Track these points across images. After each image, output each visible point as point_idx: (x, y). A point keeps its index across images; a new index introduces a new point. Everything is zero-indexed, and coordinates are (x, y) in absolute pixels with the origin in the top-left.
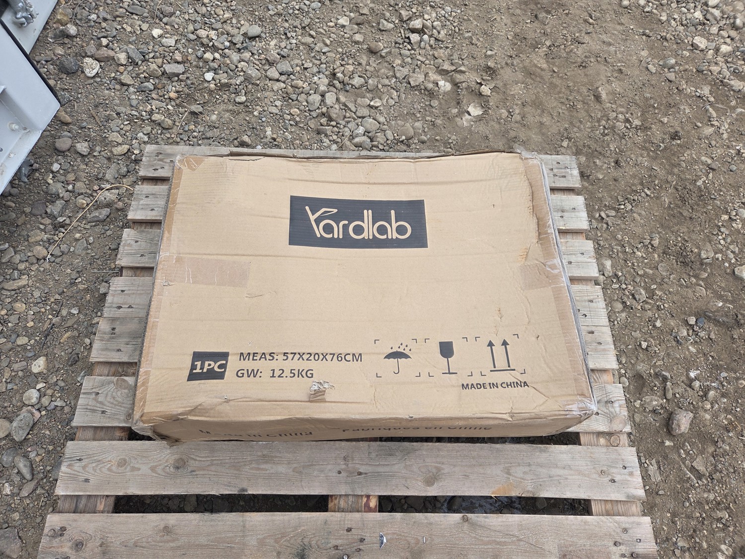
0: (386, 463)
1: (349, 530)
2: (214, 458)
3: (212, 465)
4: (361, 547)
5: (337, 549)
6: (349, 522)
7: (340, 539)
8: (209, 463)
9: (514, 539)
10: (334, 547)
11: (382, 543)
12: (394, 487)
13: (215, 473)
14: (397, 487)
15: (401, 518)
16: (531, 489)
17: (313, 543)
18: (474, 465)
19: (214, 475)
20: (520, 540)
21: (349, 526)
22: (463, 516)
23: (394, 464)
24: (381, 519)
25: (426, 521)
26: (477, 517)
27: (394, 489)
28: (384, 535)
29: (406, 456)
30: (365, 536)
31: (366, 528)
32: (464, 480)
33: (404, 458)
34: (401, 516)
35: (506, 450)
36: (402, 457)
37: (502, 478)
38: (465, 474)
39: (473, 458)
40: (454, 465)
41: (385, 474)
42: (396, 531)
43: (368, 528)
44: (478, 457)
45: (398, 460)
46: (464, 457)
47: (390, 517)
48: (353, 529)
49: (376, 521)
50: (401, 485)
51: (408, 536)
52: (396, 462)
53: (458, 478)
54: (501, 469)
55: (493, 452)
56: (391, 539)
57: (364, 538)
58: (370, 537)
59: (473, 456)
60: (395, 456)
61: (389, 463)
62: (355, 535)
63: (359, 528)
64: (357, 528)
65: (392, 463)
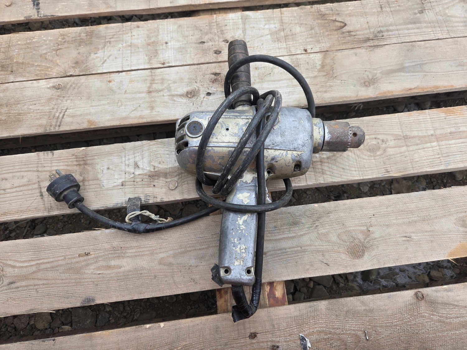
0: (290, 235)
1: (253, 336)
2: (41, 261)
3: (39, 270)
8: (34, 269)
11: (305, 348)
12: (308, 267)
13: (45, 282)
14: (312, 265)
15: (328, 309)
18: (416, 222)
19: (43, 284)
21: (253, 331)
22: (416, 294)
23: (302, 235)
24: (297, 313)
25: (363, 308)
26: (436, 291)
27: (308, 269)
28: (307, 335)
29: (317, 222)
30: (279, 342)
31: (278, 330)
32: (405, 243)
33: (315, 225)
34: (326, 305)
35: (454, 195)
36: (311, 224)
37: (457, 233)
38: (405, 235)
39: (412, 212)
40: (387, 225)
41: (292, 249)
42: (323, 327)
43: (281, 329)
44: (418, 210)
45: (307, 229)
46: (398, 212)
47: (309, 309)
48: (258, 333)
49: (291, 317)
50: (317, 263)
51: (342, 332)
52: (304, 233)
53: (396, 241)
54: (454, 222)
55: (437, 200)
56: (318, 341)
57: (278, 344)
58: (285, 342)
59: (410, 209)
60: (302, 225)
61: (294, 235)
62: (263, 342)
63: (267, 331)
64: (264, 331)
65: (299, 234)
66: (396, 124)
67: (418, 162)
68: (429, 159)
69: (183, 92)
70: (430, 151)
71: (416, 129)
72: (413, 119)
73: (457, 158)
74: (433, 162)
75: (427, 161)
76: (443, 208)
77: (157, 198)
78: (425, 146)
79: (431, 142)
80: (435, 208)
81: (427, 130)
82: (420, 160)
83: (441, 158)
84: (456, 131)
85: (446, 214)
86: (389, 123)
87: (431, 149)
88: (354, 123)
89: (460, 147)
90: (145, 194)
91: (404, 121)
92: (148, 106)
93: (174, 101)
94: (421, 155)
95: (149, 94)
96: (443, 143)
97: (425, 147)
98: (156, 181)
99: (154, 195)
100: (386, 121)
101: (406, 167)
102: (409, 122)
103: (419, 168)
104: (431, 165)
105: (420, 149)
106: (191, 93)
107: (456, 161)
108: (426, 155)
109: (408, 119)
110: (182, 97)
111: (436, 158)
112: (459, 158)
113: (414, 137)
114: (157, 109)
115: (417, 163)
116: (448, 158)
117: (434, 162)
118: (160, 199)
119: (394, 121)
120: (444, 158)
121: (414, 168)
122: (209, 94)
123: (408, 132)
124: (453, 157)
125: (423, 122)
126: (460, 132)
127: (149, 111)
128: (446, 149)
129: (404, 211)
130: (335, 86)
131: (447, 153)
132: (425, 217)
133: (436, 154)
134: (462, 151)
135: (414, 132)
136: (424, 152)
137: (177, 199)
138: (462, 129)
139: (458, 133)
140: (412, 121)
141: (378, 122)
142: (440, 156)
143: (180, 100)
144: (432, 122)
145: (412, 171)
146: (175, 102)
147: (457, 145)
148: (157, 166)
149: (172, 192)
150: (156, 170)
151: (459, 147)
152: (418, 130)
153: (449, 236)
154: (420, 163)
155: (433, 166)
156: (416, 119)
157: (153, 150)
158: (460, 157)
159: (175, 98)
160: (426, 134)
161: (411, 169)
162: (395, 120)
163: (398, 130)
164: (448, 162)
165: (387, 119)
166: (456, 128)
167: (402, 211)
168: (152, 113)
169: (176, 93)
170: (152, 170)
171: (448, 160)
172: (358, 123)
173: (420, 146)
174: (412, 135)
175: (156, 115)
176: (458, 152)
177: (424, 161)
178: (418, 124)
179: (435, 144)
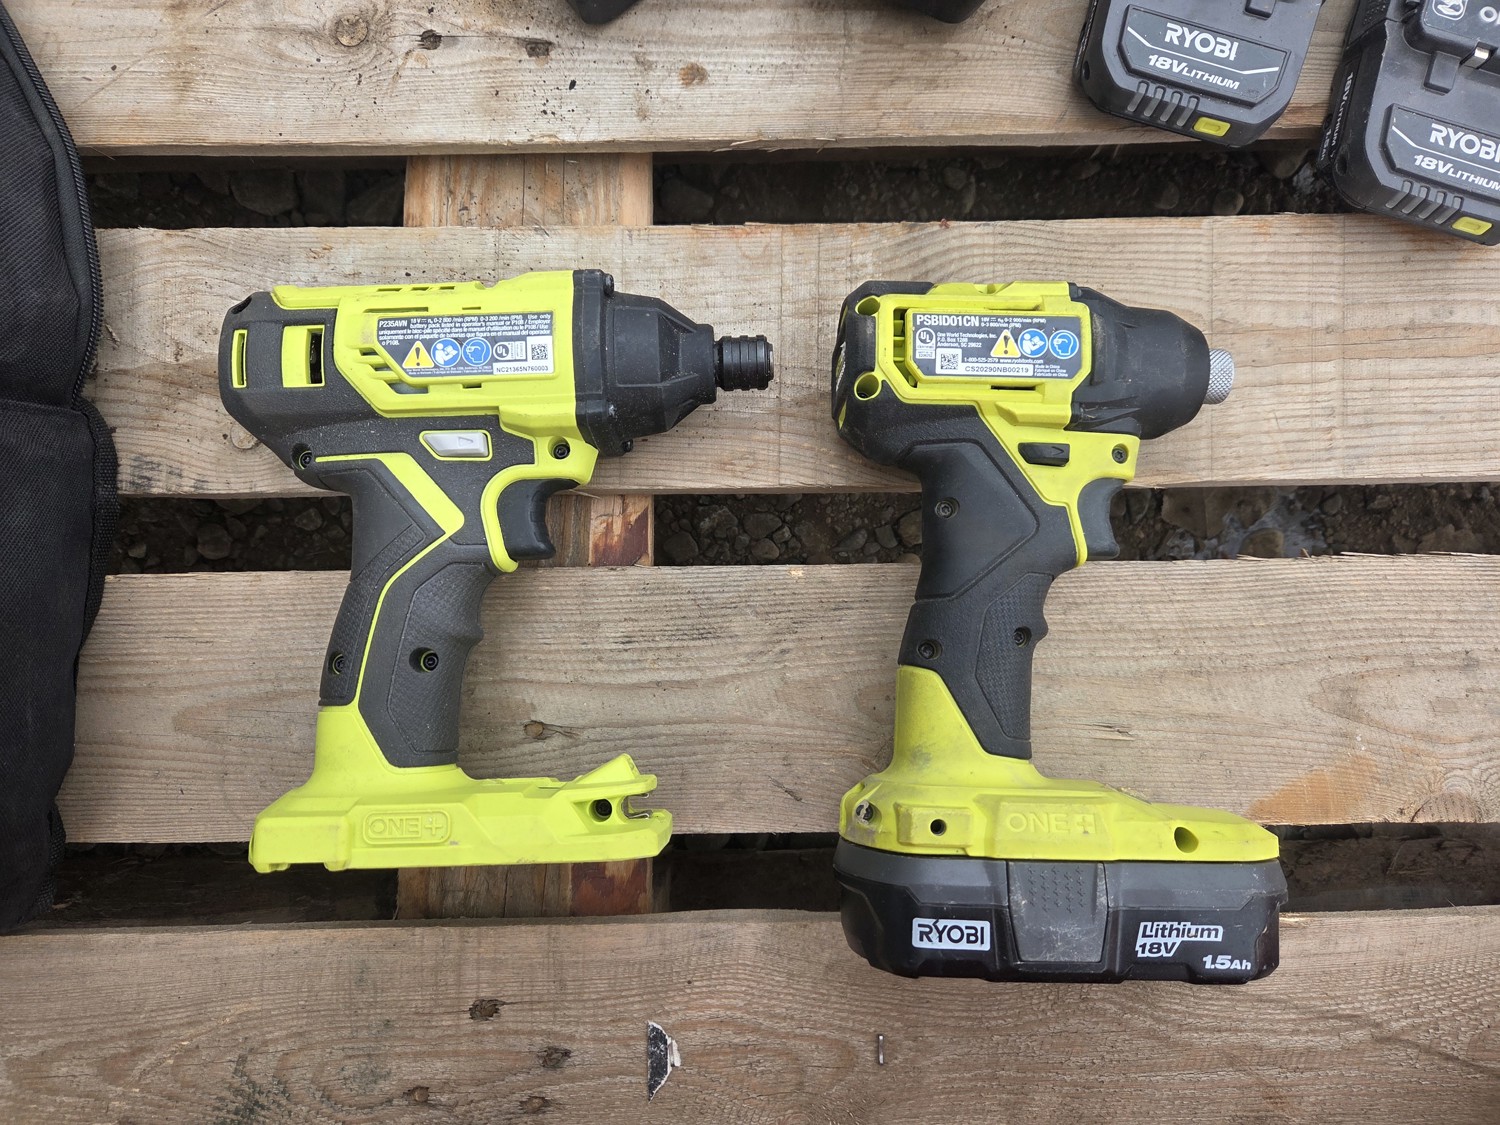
0: (679, 676)
1: (486, 1009)
4: (550, 1092)
5: (425, 1103)
6: (485, 974)
7: (438, 1055)
9: (1359, 1035)
10: (411, 1092)
11: (658, 1068)
12: (721, 797)
14: (738, 793)
15: (762, 949)
16: (1465, 789)
17: (300, 1077)
18: (1162, 675)
20: (1392, 1040)
21: (486, 993)
27: (720, 806)
28: (672, 1029)
29: (787, 636)
30: (572, 1038)
31: (574, 1001)
32: (1102, 750)
33: (778, 648)
34: (759, 936)
35: (1341, 588)
36: (765, 643)
37: (1310, 736)
38: (1108, 718)
39: (1158, 638)
40: (1051, 678)
41: (676, 728)
42: (733, 1008)
43: (586, 997)
44: (1185, 631)
45: (743, 660)
46: (1104, 632)
47: (699, 943)
48: (504, 1003)
49: (628, 963)
50: (759, 786)
51: (798, 1031)
52: (732, 671)
53: (1067, 740)
54: (1310, 690)
55: (1268, 600)
56: (709, 1052)
57: (567, 1047)
58: (596, 1040)
59: (1155, 626)
60: (729, 640)
61: (696, 675)
62: (516, 1032)
63: (536, 998)
64: (527, 999)
65: (710, 674)
66: (1193, 266)
67: (1238, 437)
68: (1286, 431)
69: (322, 20)
70: (1300, 399)
71: (1270, 297)
72: (1271, 248)
73: (1402, 439)
74: (1298, 446)
75: (1278, 437)
76: (1282, 635)
77: (180, 476)
78: (1287, 372)
79: (1314, 360)
80: (1253, 632)
81: (1314, 304)
82: (1247, 433)
83: (1337, 433)
84: (1436, 321)
85: (1289, 658)
86: (1165, 257)
87: (1307, 389)
88: (1021, 240)
89: (1429, 393)
90: (133, 456)
91: (1231, 254)
92: (166, 69)
93: (281, 56)
94: (1259, 409)
95: (176, 12)
96: (1365, 367)
97: (1285, 377)
98: (182, 405)
99: (172, 463)
100: (1154, 248)
101: (1183, 455)
102: (1250, 260)
103: (1235, 463)
104: (1287, 457)
105: (1262, 385)
106: (355, 24)
107: (1393, 450)
108: (1278, 414)
109: (1250, 248)
110: (316, 42)
111: (1317, 430)
112: (1409, 439)
113: (1254, 330)
114: (204, 89)
115: (1236, 441)
116: (1365, 432)
117: (1304, 446)
118: (192, 483)
119: (1189, 248)
120: (1347, 434)
121: (1216, 459)
122: (431, 40)
123: (1232, 307)
124: (1385, 430)
125: (1306, 269)
126: (1449, 327)
127: (171, 97)
128: (1367, 395)
129: (1131, 631)
130: (981, 59)
131: (1366, 413)
132: (1205, 663)
133: (1321, 412)
134: (1430, 412)
135: (1258, 308)
136: (1275, 400)
137: (258, 489)
138: (1460, 316)
139: (1439, 333)
140: (1264, 258)
141: (1121, 247)
142: (1334, 422)
143: (303, 53)
144: (1347, 269)
145: (1204, 473)
146: (286, 65)
147: (1418, 383)
148: (188, 343)
149: (242, 459)
150: (183, 360)
151: (1425, 393)
152: (1278, 302)
153: (1273, 742)
154: (1248, 444)
155: (1292, 462)
156: (1282, 248)
157: (180, 271)
158: (1414, 435)
159: (283, 45)
160: (1305, 323)
161: (1202, 464)
162: (1195, 248)
163: (1192, 293)
164: (1359, 451)
165: (1161, 239)
166: (1437, 306)
167: (1122, 628)
168: (183, 107)
169: (291, 20)
170: (170, 359)
171: (1364, 442)
172: (1039, 243)
173: (1267, 374)
174: (1248, 321)
175: (200, 115)
176: (1415, 413)
177: (1264, 438)
178: (1284, 273)
179: (1328, 368)
